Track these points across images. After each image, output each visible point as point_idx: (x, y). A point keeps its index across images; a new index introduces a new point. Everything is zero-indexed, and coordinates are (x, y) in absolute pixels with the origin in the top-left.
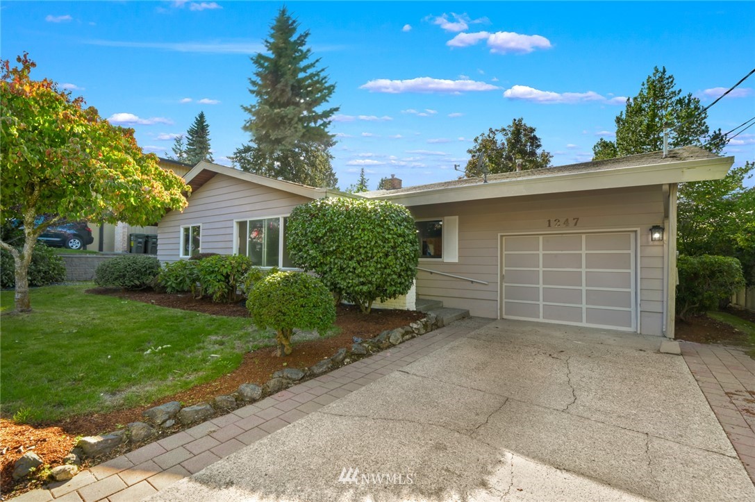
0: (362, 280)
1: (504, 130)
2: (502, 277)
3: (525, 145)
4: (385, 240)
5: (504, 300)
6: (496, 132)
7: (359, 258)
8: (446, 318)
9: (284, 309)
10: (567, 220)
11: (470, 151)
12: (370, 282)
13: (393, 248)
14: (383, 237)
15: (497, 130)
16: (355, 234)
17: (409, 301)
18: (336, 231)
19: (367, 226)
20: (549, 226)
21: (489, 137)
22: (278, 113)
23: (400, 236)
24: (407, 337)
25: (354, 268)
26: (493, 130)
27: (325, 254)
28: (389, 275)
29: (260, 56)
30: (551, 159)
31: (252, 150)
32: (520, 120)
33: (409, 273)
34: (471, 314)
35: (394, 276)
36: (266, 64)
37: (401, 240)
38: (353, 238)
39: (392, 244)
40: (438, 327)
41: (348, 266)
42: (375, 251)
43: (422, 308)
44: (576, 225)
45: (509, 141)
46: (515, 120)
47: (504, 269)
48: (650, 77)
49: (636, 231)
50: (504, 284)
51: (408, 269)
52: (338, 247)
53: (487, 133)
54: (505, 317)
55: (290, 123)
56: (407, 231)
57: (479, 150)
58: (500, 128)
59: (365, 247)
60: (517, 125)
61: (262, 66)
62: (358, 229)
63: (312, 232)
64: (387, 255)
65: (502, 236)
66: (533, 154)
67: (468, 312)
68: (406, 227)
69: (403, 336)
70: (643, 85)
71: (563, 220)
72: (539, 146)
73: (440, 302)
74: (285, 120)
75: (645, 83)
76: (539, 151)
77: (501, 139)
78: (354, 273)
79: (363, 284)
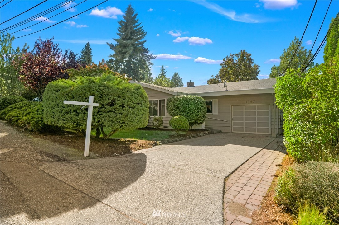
0: (191, 119)
1: (237, 55)
2: (232, 119)
3: (246, 62)
4: (198, 108)
5: (233, 126)
6: (233, 56)
7: (191, 113)
8: (214, 132)
9: (180, 124)
10: (251, 101)
11: (221, 65)
12: (193, 120)
13: (200, 110)
14: (197, 107)
15: (233, 55)
16: (189, 106)
17: (203, 126)
18: (183, 105)
19: (193, 104)
20: (246, 103)
21: (230, 58)
22: (125, 42)
23: (202, 106)
24: (204, 135)
25: (189, 116)
26: (232, 55)
27: (181, 112)
28: (199, 117)
29: (122, 21)
30: (259, 68)
31: (114, 61)
32: (244, 51)
33: (204, 117)
34: (222, 131)
35: (200, 118)
36: (124, 24)
37: (202, 108)
38: (189, 107)
39: (200, 109)
40: (212, 134)
41: (187, 115)
42: (195, 111)
43: (206, 129)
44: (254, 102)
45: (239, 60)
46: (242, 50)
47: (233, 116)
48: (293, 41)
49: (270, 105)
50: (233, 121)
51: (204, 116)
52: (184, 110)
53: (229, 56)
54: (233, 132)
55: (129, 46)
56: (204, 105)
57: (225, 64)
58: (235, 54)
59: (192, 110)
60: (243, 53)
61: (121, 25)
62: (190, 105)
63: (176, 106)
64: (198, 112)
65: (232, 106)
66: (250, 66)
67: (221, 131)
68: (203, 104)
69: (203, 134)
70: (290, 44)
71: (250, 101)
72: (252, 63)
73: (212, 128)
74: (127, 45)
75: (291, 43)
76: (253, 65)
77: (235, 59)
78: (189, 117)
79: (191, 120)
